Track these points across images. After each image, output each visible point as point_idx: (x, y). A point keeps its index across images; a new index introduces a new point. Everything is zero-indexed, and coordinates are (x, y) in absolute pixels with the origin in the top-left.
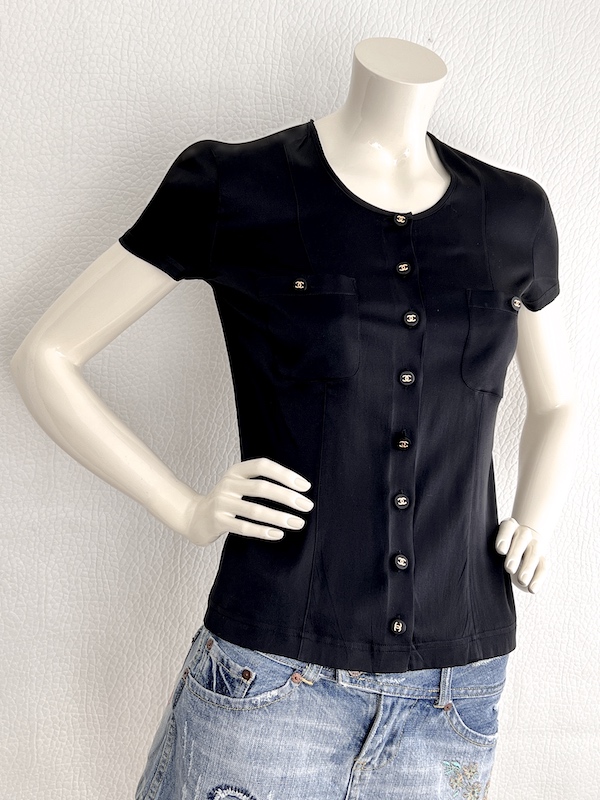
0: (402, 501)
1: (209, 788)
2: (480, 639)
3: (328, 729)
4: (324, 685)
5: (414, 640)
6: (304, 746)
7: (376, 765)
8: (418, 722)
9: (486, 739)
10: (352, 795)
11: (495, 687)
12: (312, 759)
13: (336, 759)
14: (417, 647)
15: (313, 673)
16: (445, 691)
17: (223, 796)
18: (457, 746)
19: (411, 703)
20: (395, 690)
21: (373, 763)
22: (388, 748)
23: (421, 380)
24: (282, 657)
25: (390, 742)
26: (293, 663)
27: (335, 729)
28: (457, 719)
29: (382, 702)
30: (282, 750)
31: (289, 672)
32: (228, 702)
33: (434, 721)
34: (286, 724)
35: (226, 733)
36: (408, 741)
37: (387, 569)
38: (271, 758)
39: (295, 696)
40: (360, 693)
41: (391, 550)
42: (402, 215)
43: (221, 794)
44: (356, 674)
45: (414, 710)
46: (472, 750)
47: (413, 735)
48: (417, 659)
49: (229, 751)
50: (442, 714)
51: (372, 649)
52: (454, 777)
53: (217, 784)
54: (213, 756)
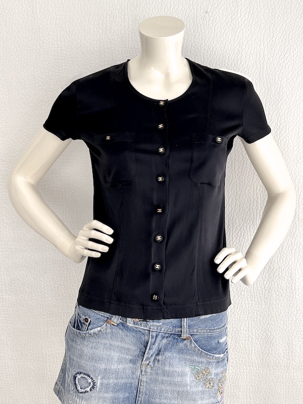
0: (159, 238)
1: (74, 373)
2: (202, 305)
3: (127, 347)
4: (123, 325)
5: (164, 303)
6: (116, 355)
7: (152, 365)
8: (173, 345)
9: (213, 356)
10: (142, 380)
11: (214, 330)
12: (120, 361)
13: (133, 362)
14: (167, 308)
15: (116, 319)
16: (185, 329)
17: (79, 377)
18: (196, 358)
19: (167, 335)
20: (157, 328)
21: (150, 364)
22: (157, 357)
23: (168, 179)
24: (103, 312)
25: (158, 354)
26: (107, 315)
27: (130, 347)
28: (194, 344)
29: (151, 334)
30: (104, 356)
31: (106, 319)
32: (80, 333)
33: (181, 345)
34: (105, 344)
35: (79, 348)
36: (168, 354)
37: (150, 270)
38: (100, 359)
39: (109, 330)
40: (140, 330)
41: (153, 261)
42: (162, 101)
43: (79, 376)
44: (137, 320)
45: (169, 339)
46: (205, 361)
47: (171, 351)
48: (167, 313)
49: (81, 356)
50: (185, 342)
51: (143, 309)
52: (197, 374)
53: (77, 371)
54: (75, 358)
